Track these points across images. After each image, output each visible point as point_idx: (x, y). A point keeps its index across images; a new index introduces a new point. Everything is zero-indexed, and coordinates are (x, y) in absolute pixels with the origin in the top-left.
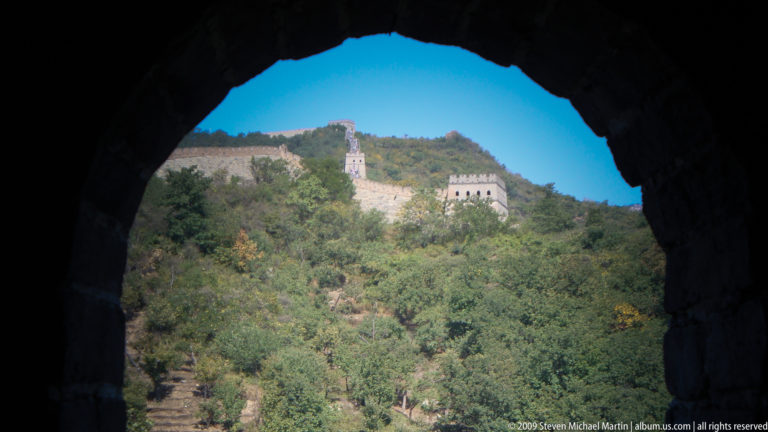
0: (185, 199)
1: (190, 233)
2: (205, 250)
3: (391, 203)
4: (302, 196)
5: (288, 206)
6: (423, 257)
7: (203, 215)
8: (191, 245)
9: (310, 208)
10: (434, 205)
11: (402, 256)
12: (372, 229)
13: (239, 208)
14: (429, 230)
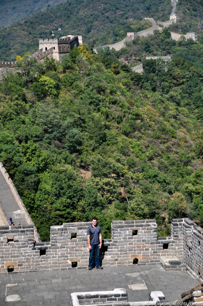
0: (147, 46)
1: (148, 50)
2: (150, 53)
3: (177, 37)
4: (162, 37)
5: (160, 39)
6: (181, 48)
7: (149, 47)
8: (148, 52)
9: (163, 39)
10: (184, 38)
11: (178, 48)
12: (174, 43)
13: (152, 41)
14: (183, 43)
